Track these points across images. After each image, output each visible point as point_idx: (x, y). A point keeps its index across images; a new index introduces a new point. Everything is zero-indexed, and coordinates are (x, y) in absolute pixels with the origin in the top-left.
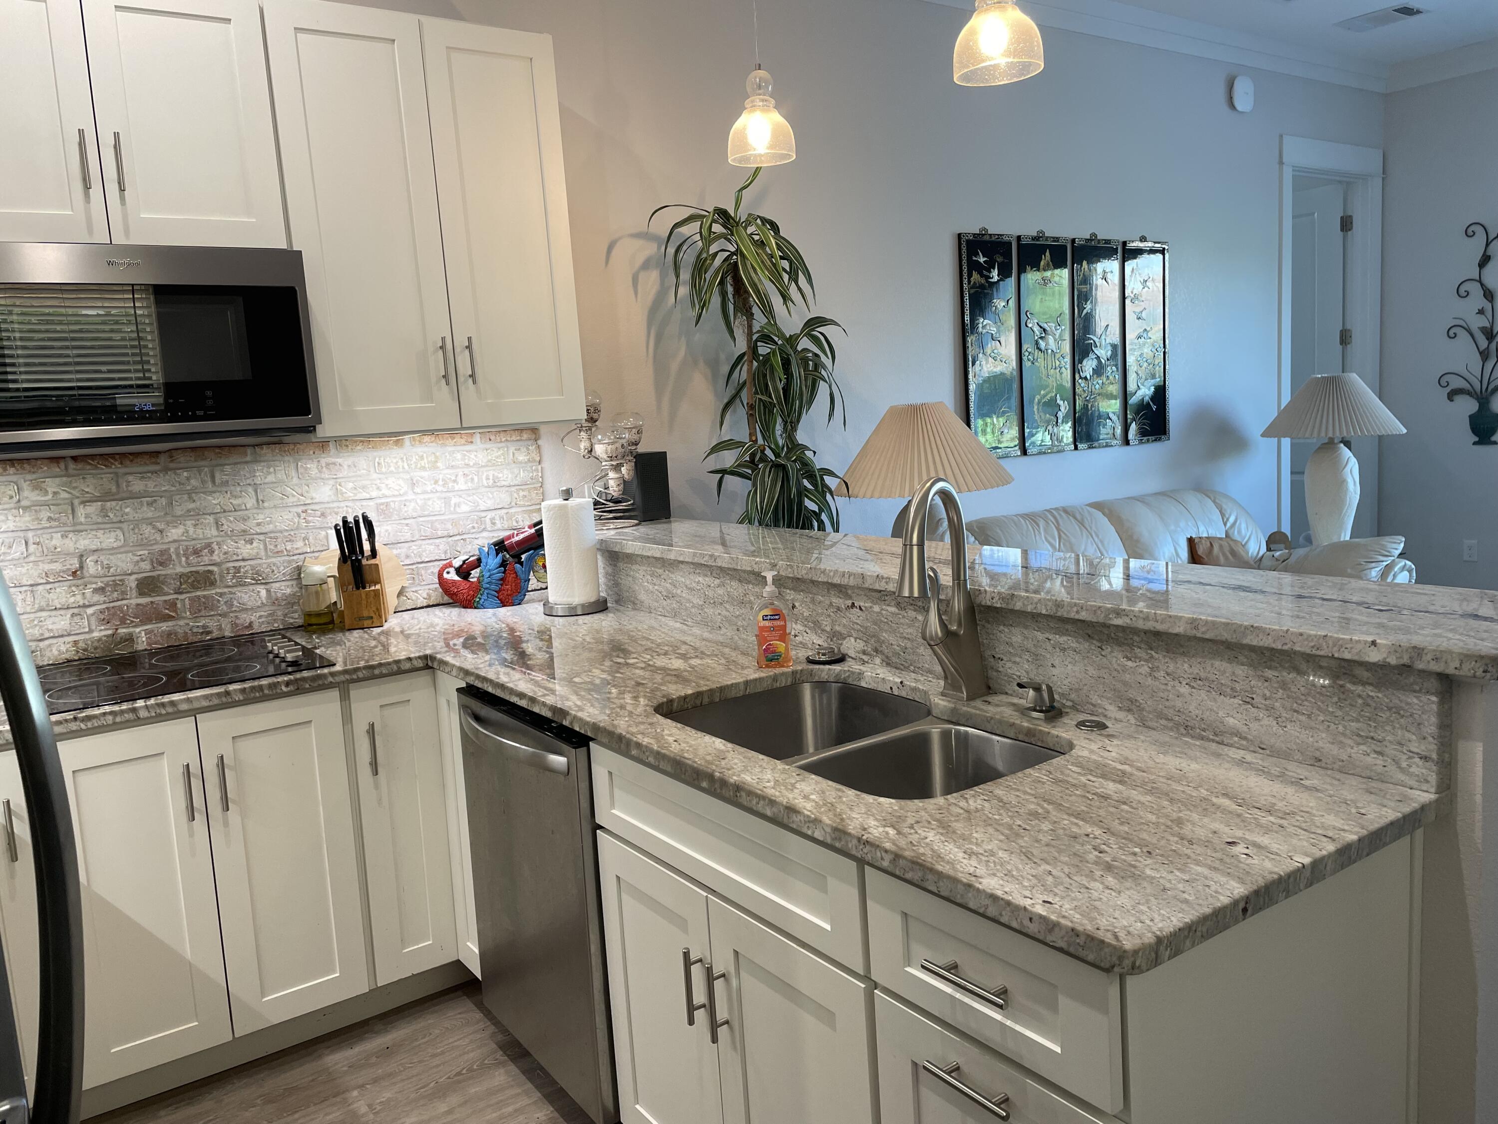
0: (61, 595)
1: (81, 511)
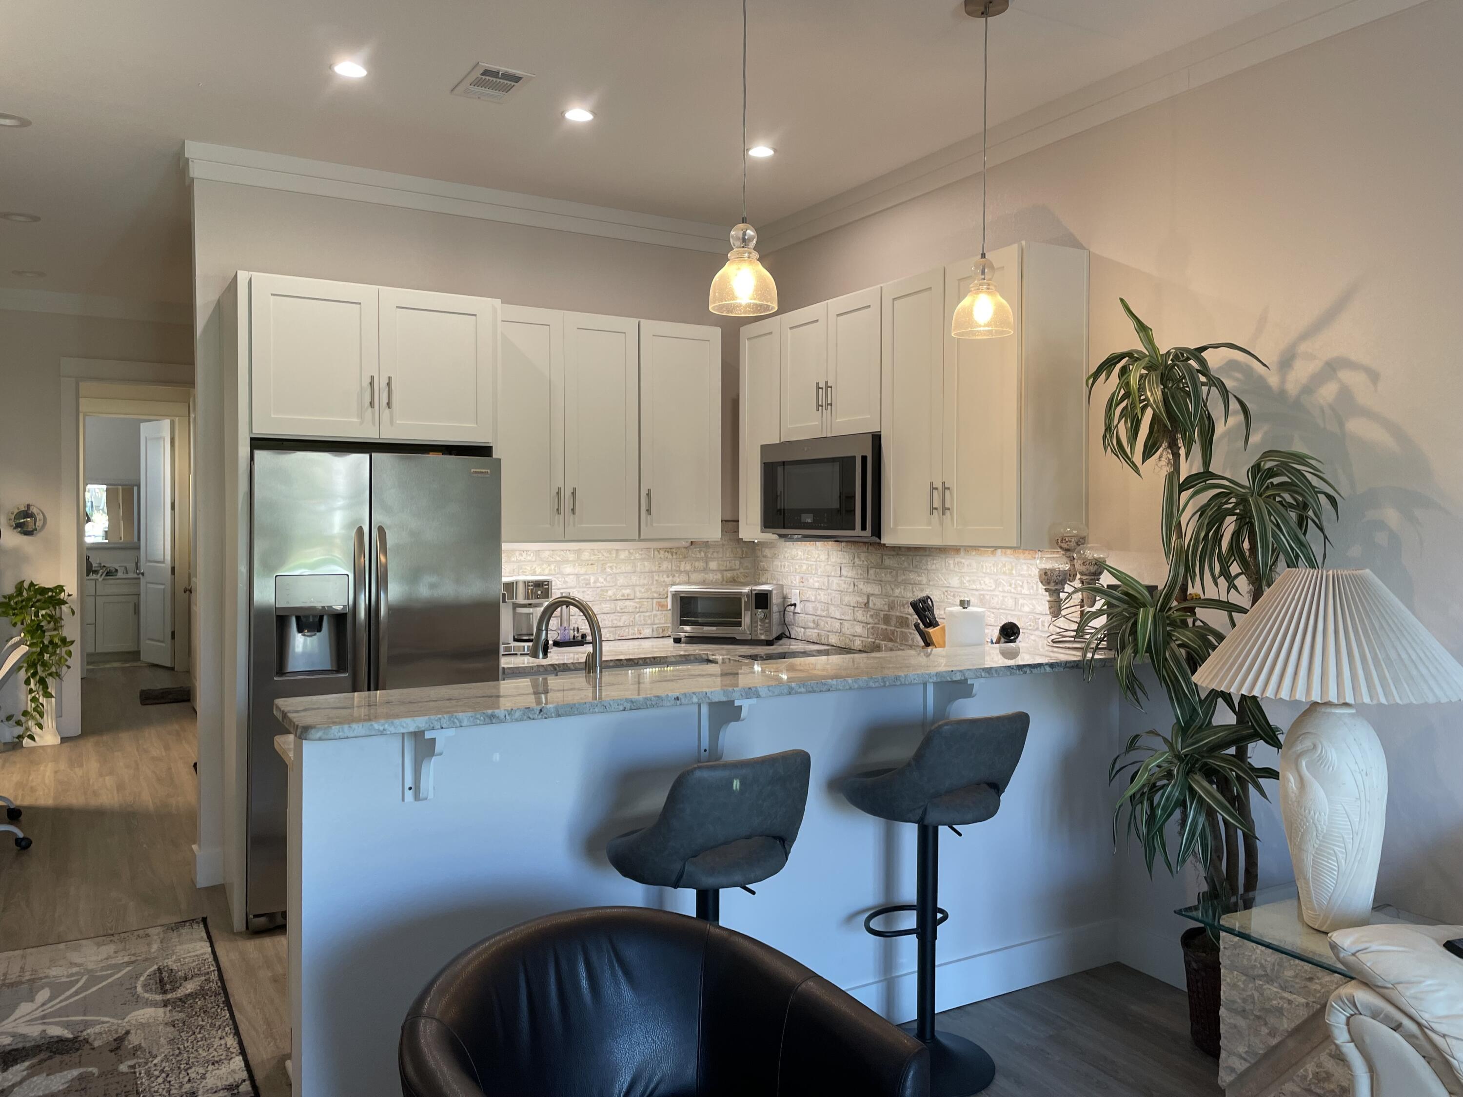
0: (860, 615)
1: (872, 572)
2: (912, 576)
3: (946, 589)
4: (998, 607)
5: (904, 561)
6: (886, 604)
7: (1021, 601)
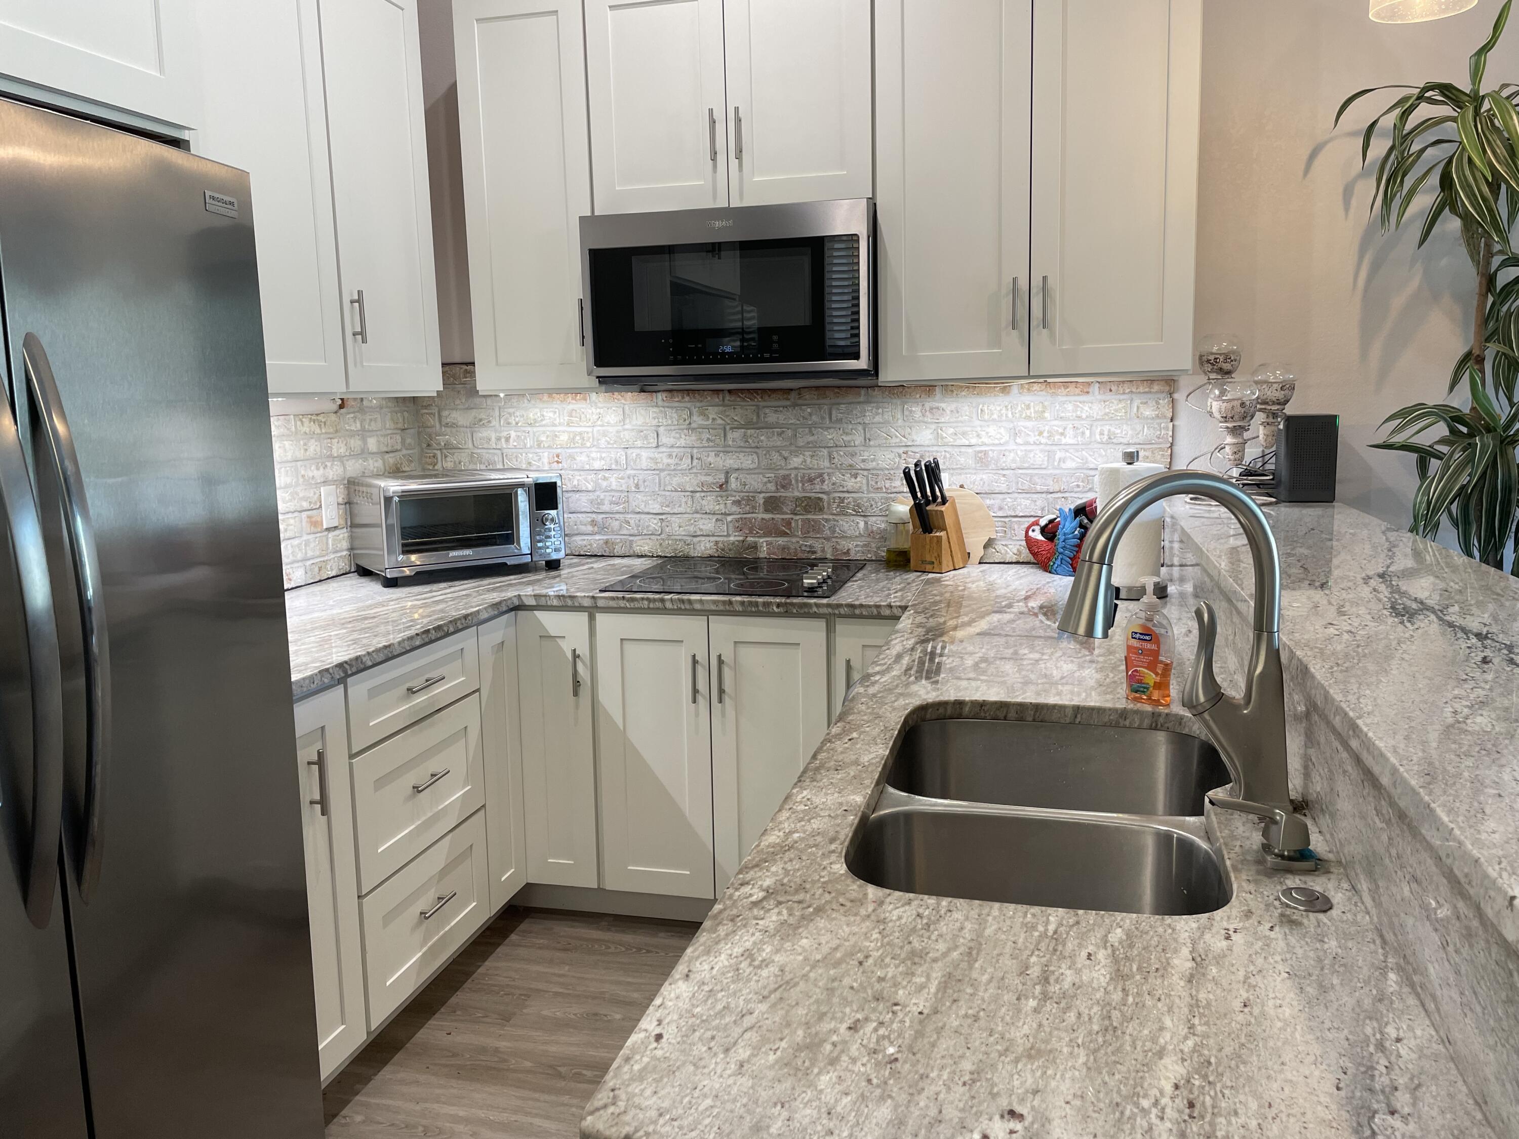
0: (710, 503)
1: (731, 435)
2: (830, 436)
3: (905, 449)
4: (1014, 466)
5: (810, 414)
6: (770, 482)
7: (1059, 455)
